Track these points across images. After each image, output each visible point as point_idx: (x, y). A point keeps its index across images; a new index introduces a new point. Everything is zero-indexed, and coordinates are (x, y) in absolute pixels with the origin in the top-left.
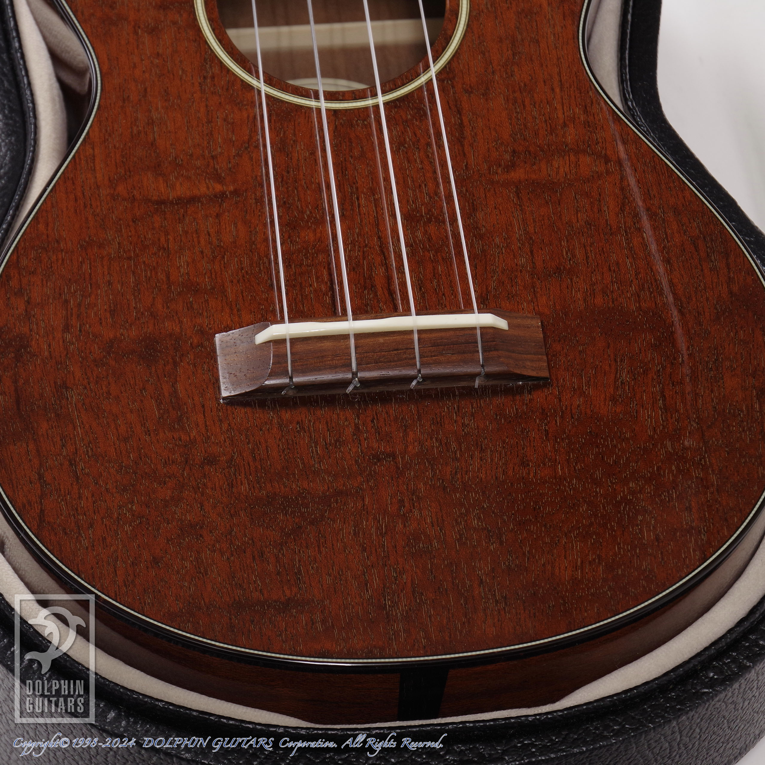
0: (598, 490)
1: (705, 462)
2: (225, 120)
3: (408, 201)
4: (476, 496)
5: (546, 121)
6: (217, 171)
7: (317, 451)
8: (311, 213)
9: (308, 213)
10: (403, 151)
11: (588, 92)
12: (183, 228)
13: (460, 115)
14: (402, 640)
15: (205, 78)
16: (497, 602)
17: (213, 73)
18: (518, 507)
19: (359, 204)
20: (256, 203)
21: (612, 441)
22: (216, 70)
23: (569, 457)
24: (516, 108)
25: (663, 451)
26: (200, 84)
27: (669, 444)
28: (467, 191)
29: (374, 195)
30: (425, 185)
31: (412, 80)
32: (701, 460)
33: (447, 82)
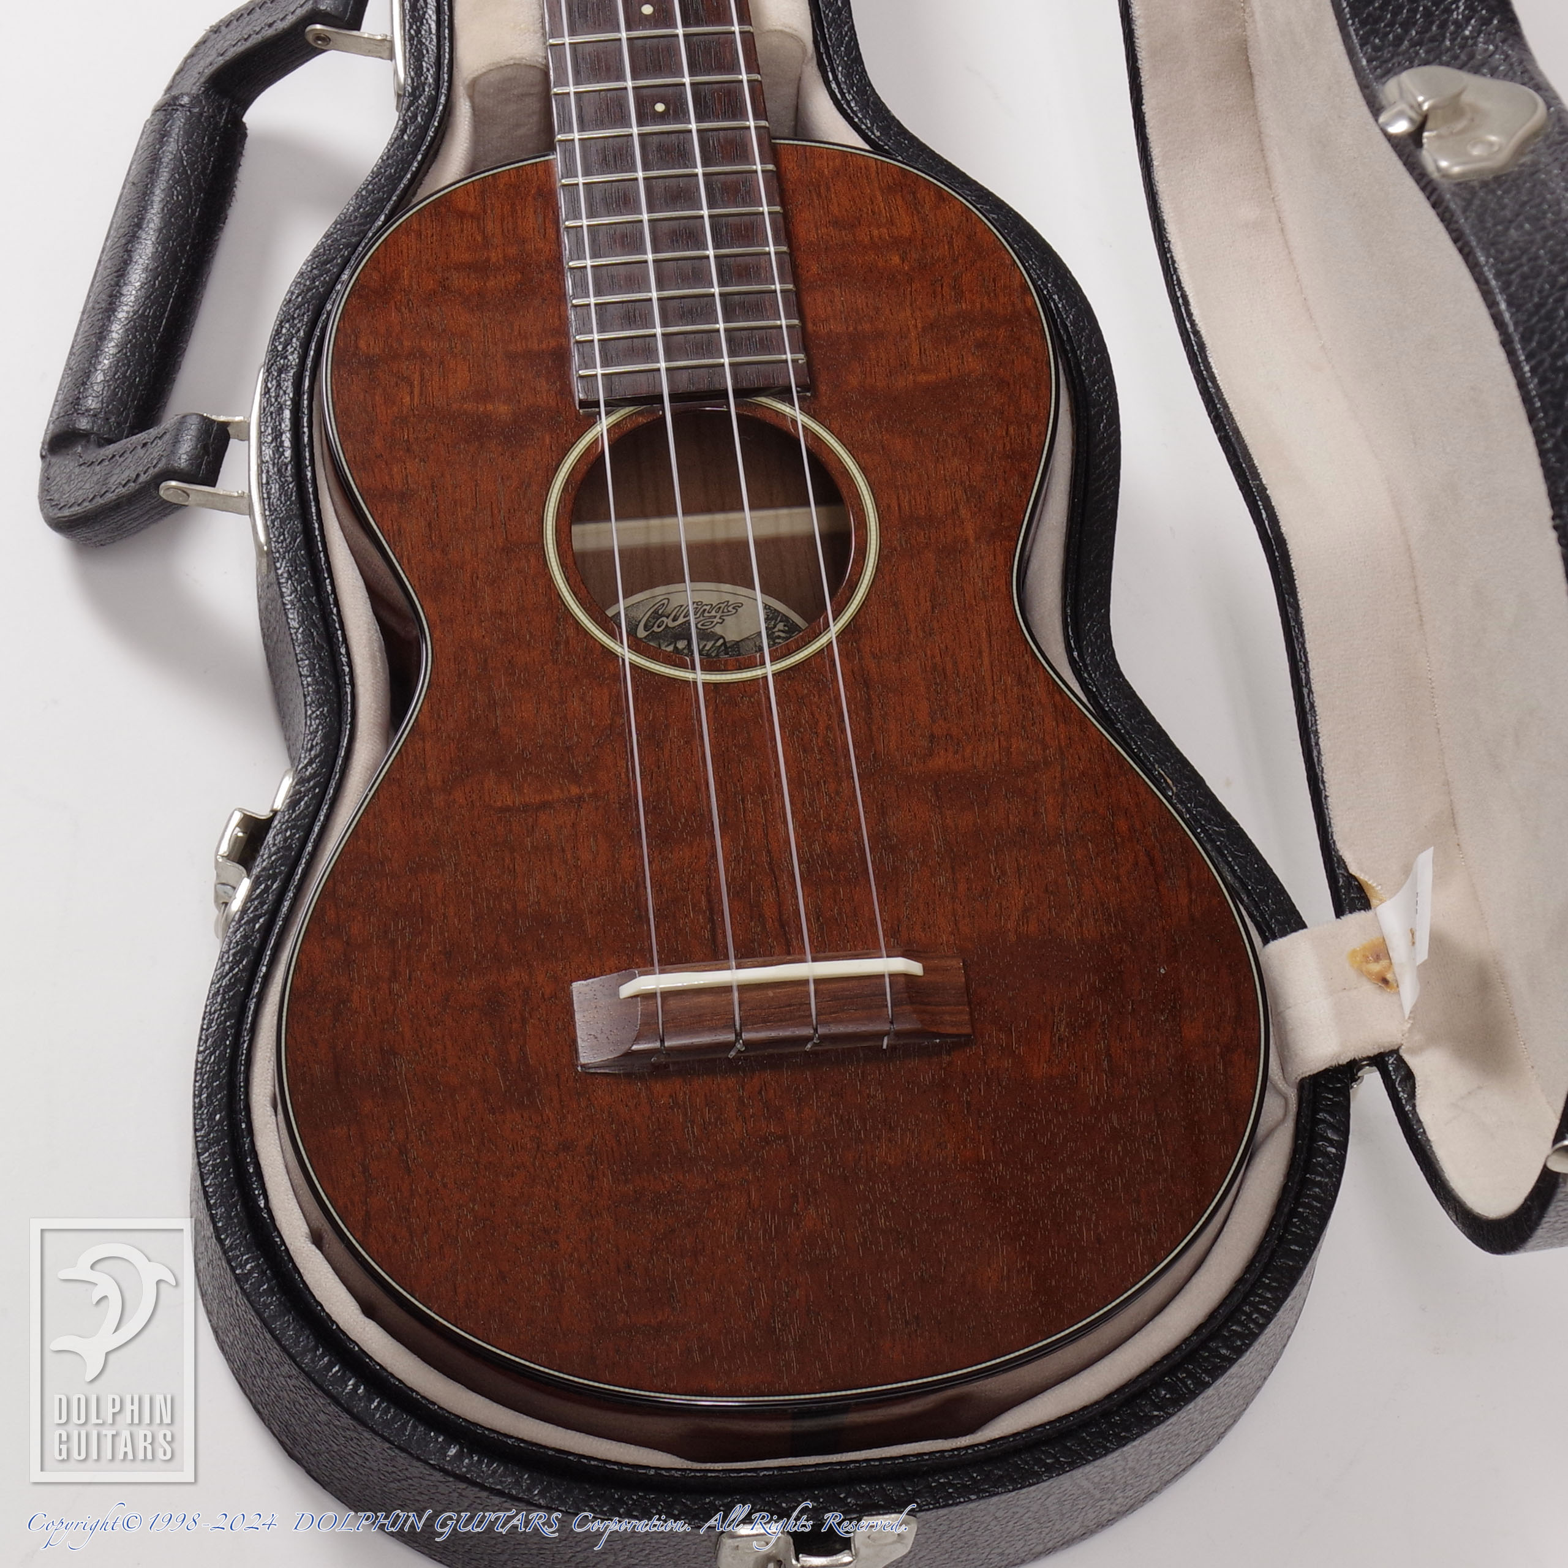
0: (1029, 1178)
1: (1157, 1139)
2: (582, 699)
3: (804, 803)
4: (883, 1187)
5: (971, 695)
6: (573, 767)
7: (693, 1132)
8: (686, 820)
9: (683, 820)
10: (798, 737)
11: (1023, 656)
12: (532, 843)
13: (868, 688)
14: (795, 1372)
15: (557, 643)
16: (907, 1323)
17: (567, 638)
18: (933, 1202)
19: (744, 808)
20: (620, 809)
21: (1046, 1114)
22: (571, 632)
23: (995, 1136)
24: (935, 678)
25: (1107, 1127)
26: (552, 651)
27: (1114, 1118)
28: (875, 788)
29: (763, 796)
30: (824, 782)
31: (810, 642)
32: (1152, 1138)
33: (852, 644)
